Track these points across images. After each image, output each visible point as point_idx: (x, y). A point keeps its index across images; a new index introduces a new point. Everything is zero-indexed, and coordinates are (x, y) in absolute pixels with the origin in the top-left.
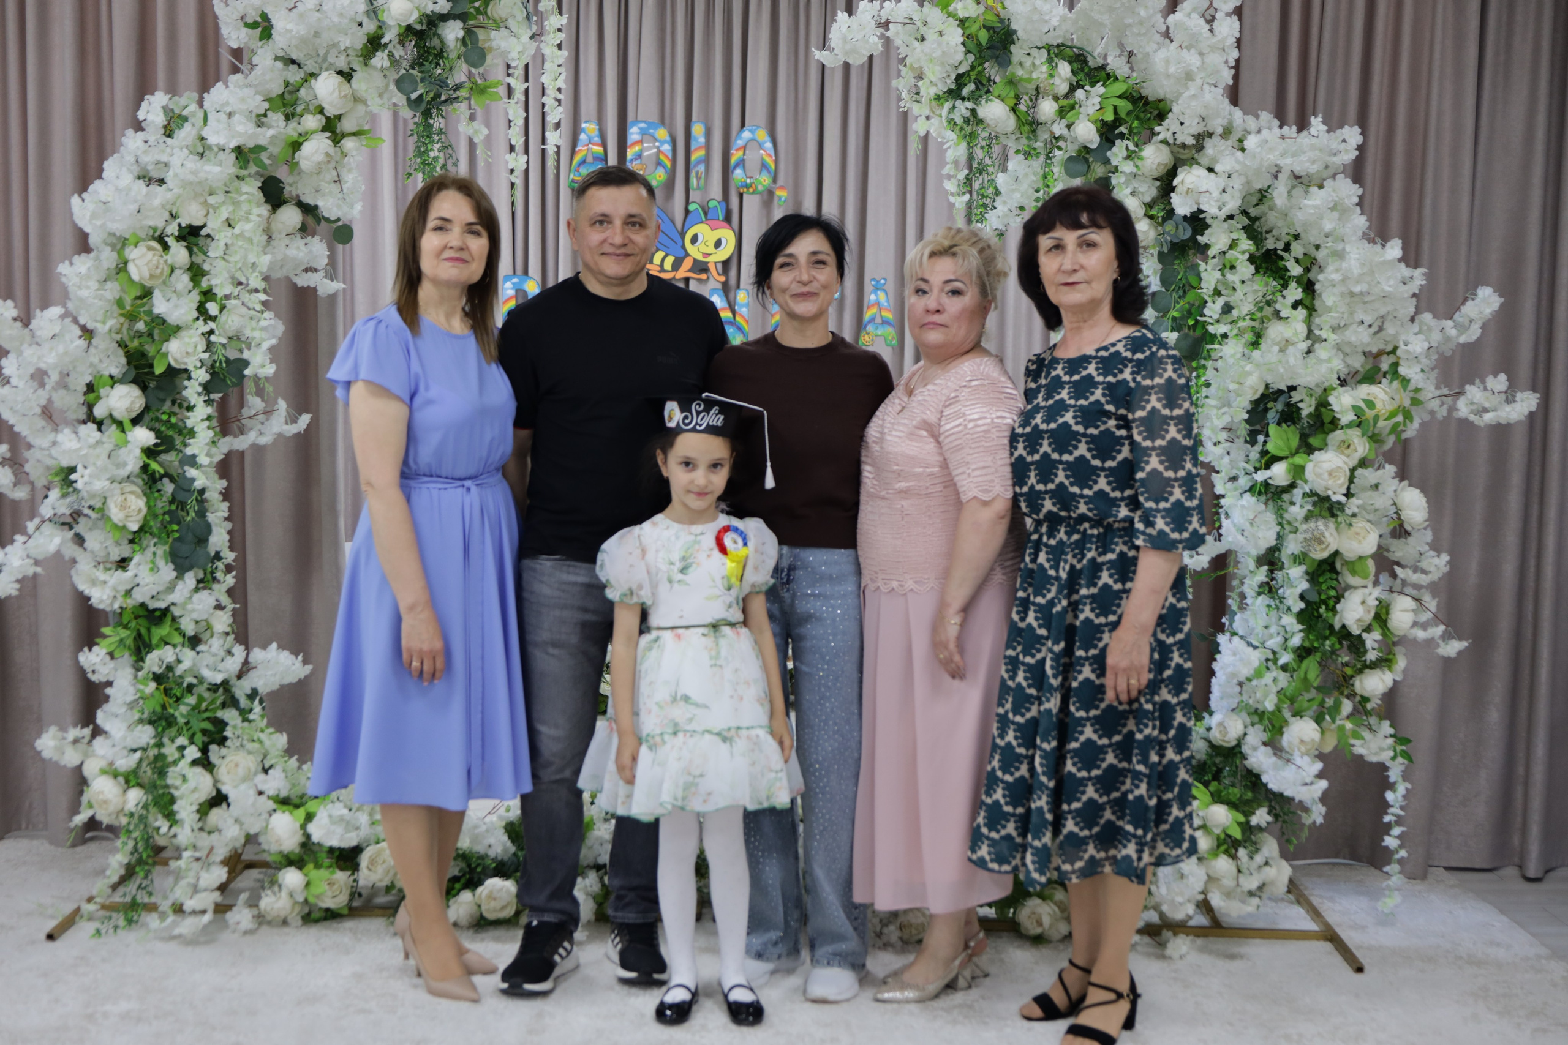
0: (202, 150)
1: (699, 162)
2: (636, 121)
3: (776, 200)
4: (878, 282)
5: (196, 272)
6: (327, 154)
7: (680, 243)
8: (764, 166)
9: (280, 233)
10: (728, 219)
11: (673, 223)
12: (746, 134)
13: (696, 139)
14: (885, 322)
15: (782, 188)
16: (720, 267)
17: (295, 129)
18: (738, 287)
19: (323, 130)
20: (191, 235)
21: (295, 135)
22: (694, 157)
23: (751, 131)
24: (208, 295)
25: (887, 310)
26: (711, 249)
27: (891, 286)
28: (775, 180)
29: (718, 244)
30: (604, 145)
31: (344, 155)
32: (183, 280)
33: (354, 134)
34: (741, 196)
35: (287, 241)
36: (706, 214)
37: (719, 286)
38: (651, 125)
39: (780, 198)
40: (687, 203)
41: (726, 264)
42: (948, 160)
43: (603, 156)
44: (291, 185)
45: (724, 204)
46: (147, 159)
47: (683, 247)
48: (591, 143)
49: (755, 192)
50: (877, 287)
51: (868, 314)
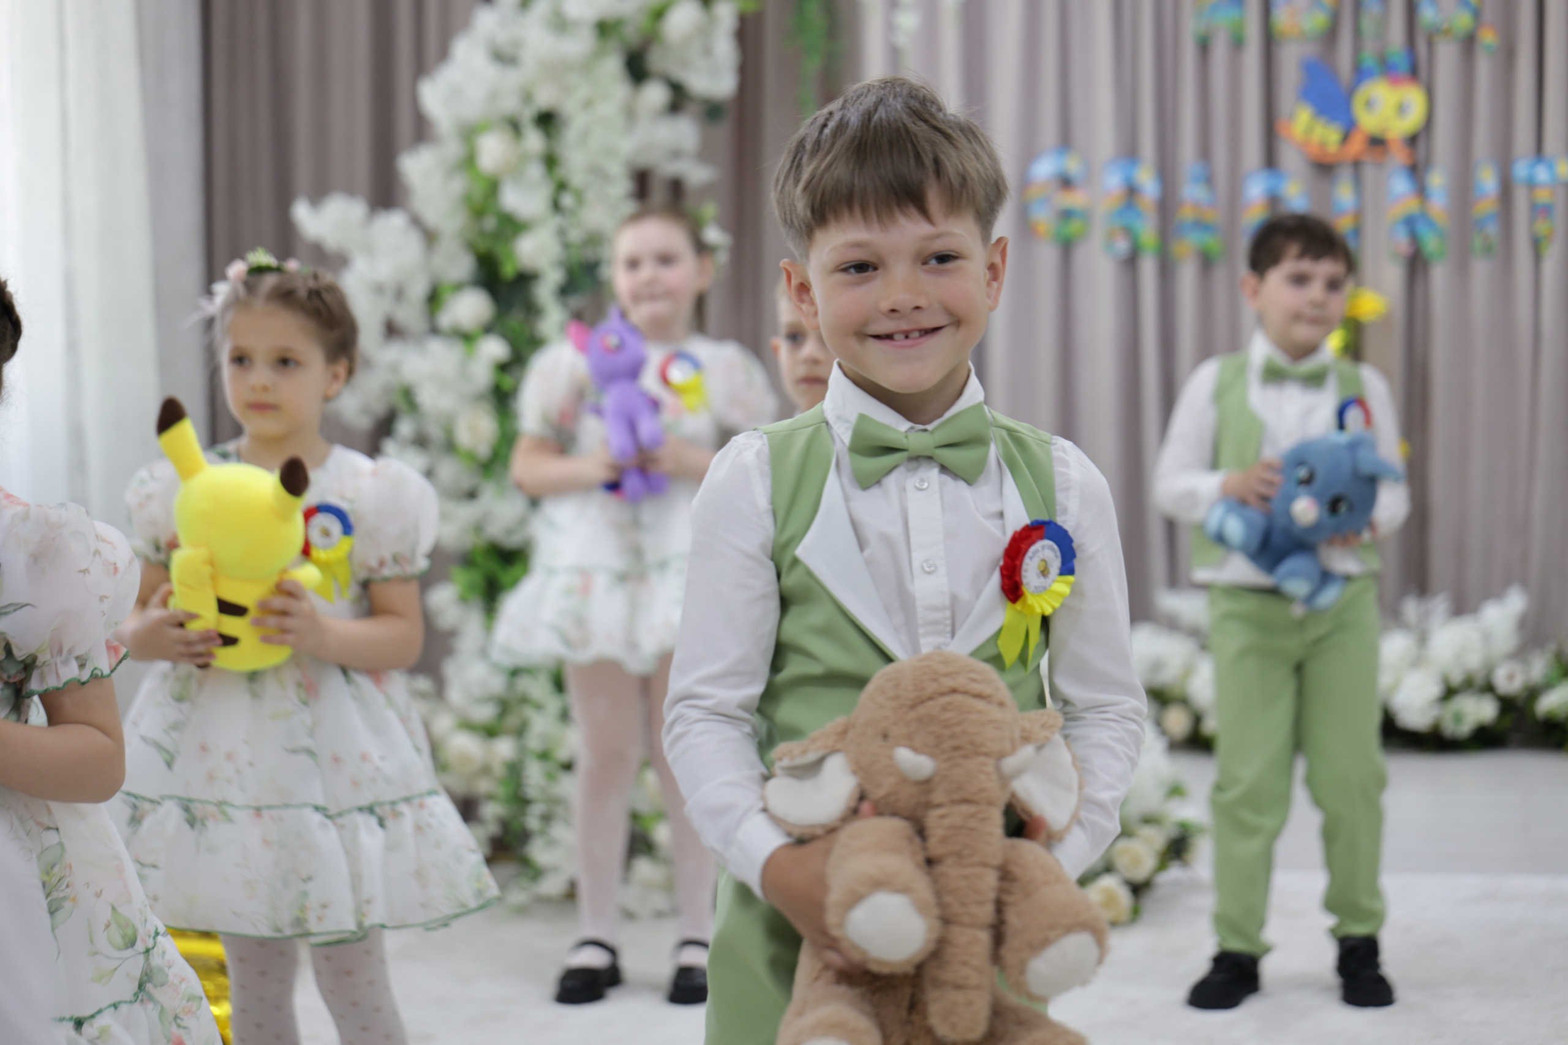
0: (560, 24)
3: (1479, 48)
5: (551, 161)
6: (696, 21)
7: (1347, 108)
8: (1463, 0)
9: (643, 114)
11: (1338, 80)
16: (1404, 142)
18: (1429, 164)
20: (547, 120)
24: (562, 186)
26: (1391, 117)
28: (1477, 18)
29: (1401, 109)
31: (714, 21)
32: (535, 171)
35: (651, 121)
36: (1383, 66)
37: (1404, 166)
39: (1485, 43)
40: (1357, 54)
44: (655, 58)
45: (1408, 55)
46: (503, 38)
47: (1352, 115)
49: (1453, 38)
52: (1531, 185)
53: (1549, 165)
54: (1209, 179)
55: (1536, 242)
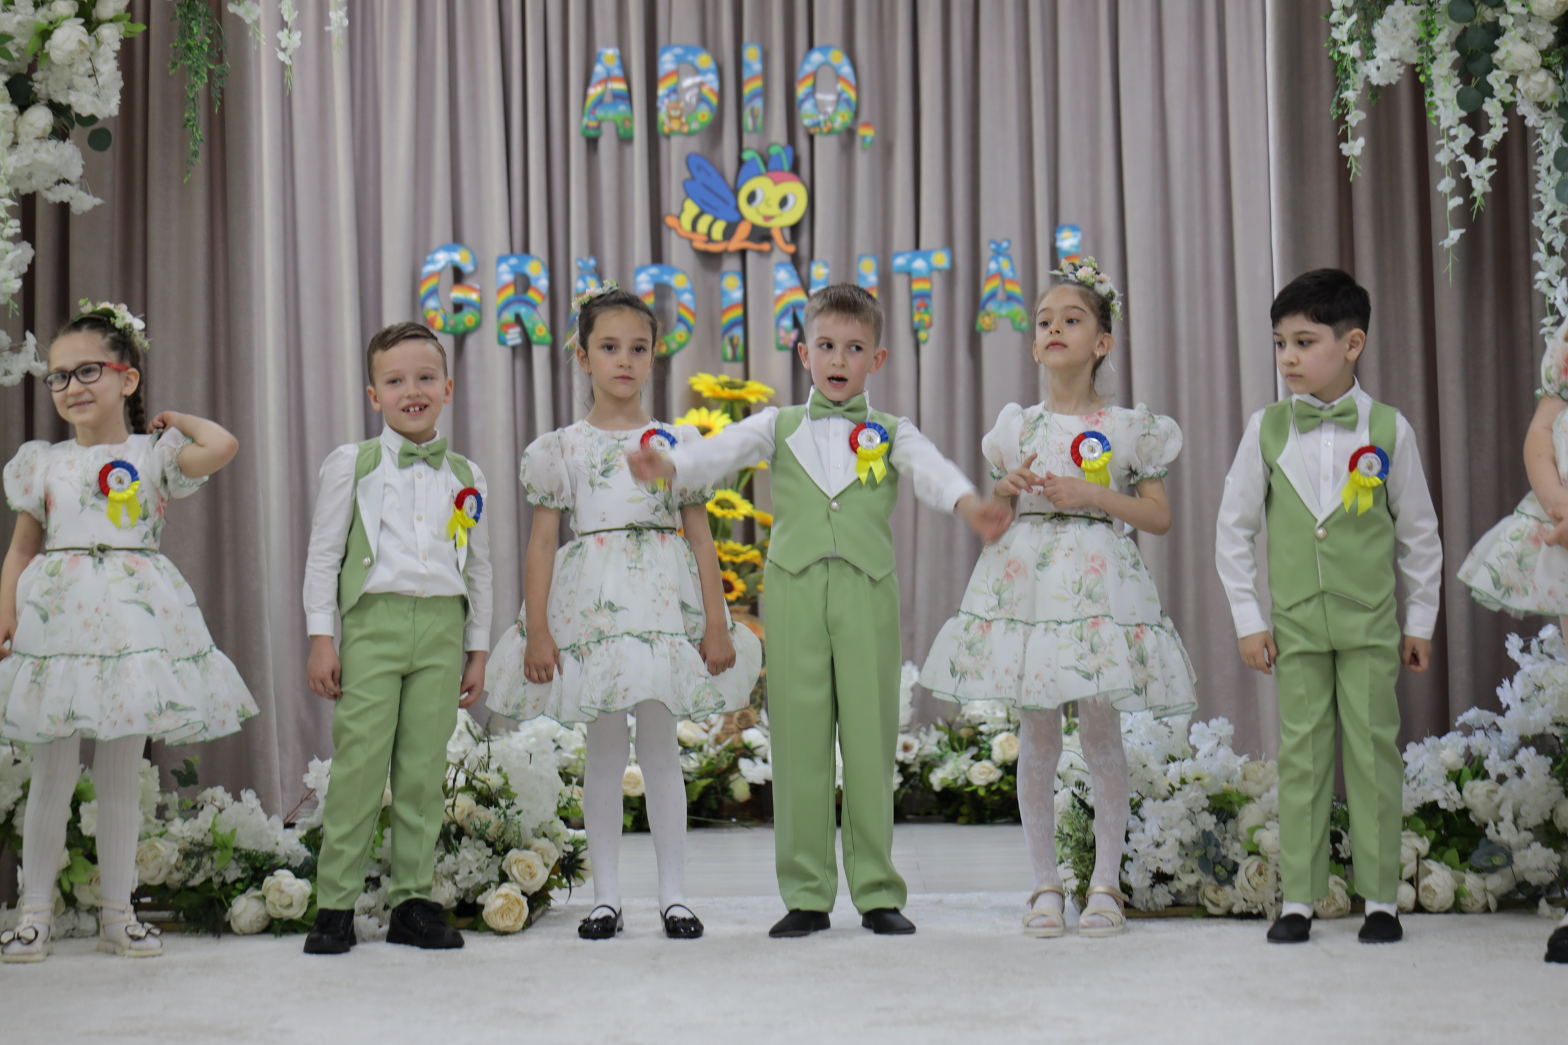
1: (754, 96)
2: (669, 46)
3: (858, 143)
4: (999, 245)
6: (81, 42)
7: (732, 203)
8: (841, 98)
9: (27, 136)
10: (795, 169)
11: (722, 175)
12: (816, 57)
13: (750, 66)
14: (1010, 298)
15: (867, 125)
16: (787, 233)
17: (44, 16)
18: (812, 257)
19: (77, 15)
21: (45, 22)
22: (748, 90)
23: (825, 49)
25: (1012, 281)
26: (774, 209)
27: (1017, 250)
28: (856, 114)
29: (783, 202)
30: (627, 79)
31: (98, 43)
33: (111, 21)
34: (811, 138)
35: (36, 144)
36: (766, 163)
37: (787, 259)
38: (688, 49)
39: (864, 138)
40: (741, 149)
41: (795, 230)
43: (626, 94)
44: (41, 83)
45: (790, 150)
47: (737, 208)
48: (609, 78)
49: (830, 132)
50: (998, 253)
51: (987, 289)
52: (909, 273)
53: (926, 256)
54: (599, 274)
55: (915, 332)
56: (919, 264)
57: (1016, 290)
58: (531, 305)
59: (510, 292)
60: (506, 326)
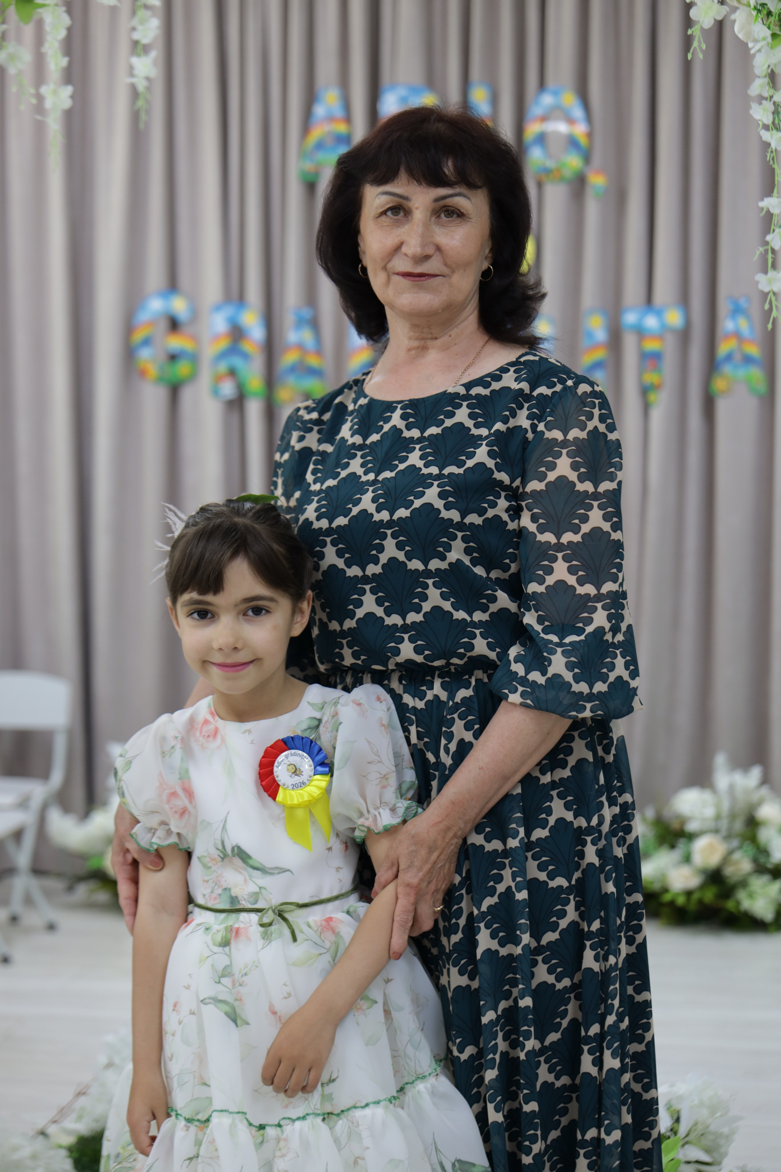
2: (394, 86)
3: (589, 191)
4: (737, 303)
8: (572, 142)
12: (547, 100)
14: (748, 360)
15: (599, 173)
23: (556, 93)
25: (750, 341)
27: (756, 309)
28: (588, 161)
30: (348, 119)
34: (540, 185)
38: (413, 90)
42: (757, 71)
43: (347, 133)
48: (331, 119)
49: (562, 179)
50: (737, 311)
51: (724, 348)
52: (641, 333)
53: (659, 313)
54: (314, 324)
55: (645, 391)
56: (651, 322)
57: (753, 350)
58: (245, 356)
59: (223, 344)
60: (218, 379)
